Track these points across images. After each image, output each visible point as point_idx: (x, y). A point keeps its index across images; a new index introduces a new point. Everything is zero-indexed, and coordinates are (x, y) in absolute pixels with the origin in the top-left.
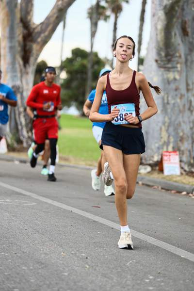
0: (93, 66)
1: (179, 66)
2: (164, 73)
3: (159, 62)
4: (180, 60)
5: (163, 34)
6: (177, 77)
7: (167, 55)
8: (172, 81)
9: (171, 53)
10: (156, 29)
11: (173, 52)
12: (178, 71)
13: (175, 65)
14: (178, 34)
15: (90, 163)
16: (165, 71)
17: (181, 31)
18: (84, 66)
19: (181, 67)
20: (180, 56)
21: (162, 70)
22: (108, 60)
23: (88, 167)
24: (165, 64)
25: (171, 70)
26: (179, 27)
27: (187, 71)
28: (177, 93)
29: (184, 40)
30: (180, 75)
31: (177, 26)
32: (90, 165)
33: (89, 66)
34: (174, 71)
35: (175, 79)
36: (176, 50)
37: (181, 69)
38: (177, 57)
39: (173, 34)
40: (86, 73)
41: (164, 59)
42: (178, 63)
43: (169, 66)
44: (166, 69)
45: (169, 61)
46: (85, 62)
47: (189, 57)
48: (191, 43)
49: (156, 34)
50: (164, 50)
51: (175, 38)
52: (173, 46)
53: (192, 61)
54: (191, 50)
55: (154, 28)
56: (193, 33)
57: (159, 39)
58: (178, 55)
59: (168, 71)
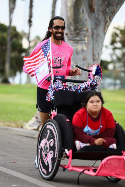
0: (11, 39)
1: (86, 39)
2: (74, 45)
3: (69, 35)
4: (87, 34)
5: (72, 10)
6: (85, 49)
7: (75, 29)
8: (80, 52)
9: (80, 28)
10: (66, 6)
11: (82, 27)
12: (85, 43)
13: (83, 38)
14: (85, 11)
15: (8, 124)
16: (74, 43)
17: (88, 7)
18: (4, 39)
19: (88, 40)
20: (87, 31)
21: (72, 42)
22: (25, 34)
23: (6, 127)
24: (74, 37)
25: (80, 42)
26: (87, 4)
27: (93, 43)
28: (85, 62)
29: (90, 16)
30: (87, 47)
31: (84, 4)
32: (8, 126)
33: (8, 38)
34: (82, 44)
35: (83, 50)
36: (84, 25)
37: (88, 42)
38: (84, 31)
39: (81, 10)
40: (6, 45)
41: (73, 33)
42: (85, 36)
43: (78, 38)
44: (75, 42)
45: (78, 34)
46: (5, 35)
47: (95, 31)
48: (97, 19)
49: (66, 10)
50: (73, 25)
51: (83, 14)
52: (81, 21)
53: (98, 35)
54: (97, 25)
55: (64, 5)
56: (99, 10)
57: (69, 15)
58: (85, 29)
59: (77, 43)
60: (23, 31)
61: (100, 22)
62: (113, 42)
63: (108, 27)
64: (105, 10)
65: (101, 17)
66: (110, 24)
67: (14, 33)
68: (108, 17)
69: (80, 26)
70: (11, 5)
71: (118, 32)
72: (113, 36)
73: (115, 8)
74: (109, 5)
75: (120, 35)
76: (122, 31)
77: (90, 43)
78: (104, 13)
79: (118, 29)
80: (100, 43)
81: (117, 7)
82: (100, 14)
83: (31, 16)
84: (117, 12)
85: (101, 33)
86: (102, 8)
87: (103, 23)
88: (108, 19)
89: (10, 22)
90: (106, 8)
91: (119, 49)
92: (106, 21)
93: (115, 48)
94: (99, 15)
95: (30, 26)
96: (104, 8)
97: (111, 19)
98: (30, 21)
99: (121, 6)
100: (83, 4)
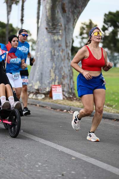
0: (9, 33)
1: (60, 31)
2: (52, 36)
3: (48, 29)
4: (61, 28)
5: (50, 11)
6: (60, 39)
7: (53, 25)
8: (56, 41)
9: (56, 24)
10: (46, 8)
12: (60, 35)
13: (58, 31)
14: (59, 12)
16: (52, 35)
17: (61, 9)
18: (4, 33)
19: (62, 32)
20: (61, 26)
21: (50, 34)
22: (19, 29)
25: (56, 34)
26: (60, 7)
27: (66, 35)
28: (60, 48)
29: (63, 15)
30: (61, 37)
31: (59, 7)
33: (7, 33)
34: (58, 35)
35: (58, 40)
36: (59, 22)
37: (62, 34)
38: (59, 26)
39: (56, 11)
40: (5, 37)
41: (51, 27)
42: (60, 30)
43: (55, 31)
44: (53, 34)
45: (55, 29)
46: (4, 30)
47: (67, 26)
48: (68, 17)
49: (45, 11)
50: (51, 22)
51: (58, 14)
52: (56, 19)
53: (69, 29)
54: (68, 21)
55: (44, 8)
56: (69, 11)
57: (48, 15)
58: (60, 24)
59: (54, 34)
60: (17, 27)
61: (70, 19)
62: (81, 34)
63: (76, 23)
64: (74, 11)
65: (71, 16)
66: (77, 21)
67: (11, 28)
68: (76, 16)
69: (56, 22)
70: (8, 9)
71: (85, 26)
72: (81, 29)
73: (80, 9)
74: (76, 7)
75: (86, 29)
76: (87, 26)
77: (64, 35)
78: (73, 13)
79: (84, 24)
80: (71, 35)
81: (82, 9)
82: (70, 14)
83: (22, 16)
84: (82, 12)
85: (71, 27)
86: (72, 10)
87: (72, 20)
88: (76, 18)
89: (8, 21)
90: (74, 10)
91: (86, 38)
92: (74, 18)
93: (83, 38)
94: (69, 14)
95: (22, 23)
96: (73, 9)
97: (78, 17)
98: (22, 20)
99: (84, 8)
100: (58, 7)
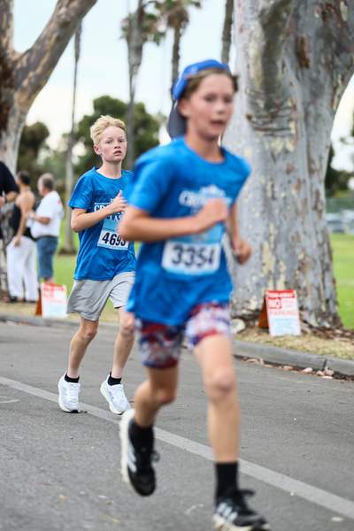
0: (135, 131)
1: (292, 125)
2: (265, 139)
3: (254, 119)
4: (293, 116)
5: (259, 64)
6: (290, 147)
7: (268, 107)
8: (279, 154)
9: (277, 102)
10: (247, 55)
11: (281, 100)
12: (291, 135)
13: (285, 125)
14: (288, 66)
16: (265, 135)
17: (294, 56)
19: (296, 129)
20: (294, 107)
21: (261, 134)
25: (279, 133)
26: (291, 50)
27: (309, 135)
28: (291, 176)
29: (300, 75)
30: (295, 144)
31: (286, 49)
34: (283, 137)
35: (286, 152)
36: (286, 96)
37: (297, 133)
38: (288, 108)
39: (279, 64)
41: (264, 113)
42: (290, 120)
43: (274, 126)
44: (269, 133)
45: (274, 117)
47: (311, 109)
48: (314, 81)
49: (246, 65)
50: (262, 96)
51: (283, 72)
52: (279, 86)
53: (318, 116)
54: (315, 94)
55: (243, 54)
56: (318, 62)
57: (252, 76)
58: (289, 104)
59: (272, 135)
60: (159, 113)
61: (322, 87)
63: (340, 97)
64: (332, 62)
65: (323, 76)
66: (343, 92)
67: (139, 116)
68: (340, 76)
69: (278, 98)
70: (134, 60)
74: (341, 50)
77: (302, 136)
78: (331, 67)
80: (324, 135)
82: (322, 70)
85: (325, 112)
86: (326, 58)
87: (328, 90)
88: (340, 82)
89: (132, 95)
90: (333, 57)
92: (335, 85)
94: (319, 72)
96: (330, 57)
97: (345, 81)
100: (283, 51)
